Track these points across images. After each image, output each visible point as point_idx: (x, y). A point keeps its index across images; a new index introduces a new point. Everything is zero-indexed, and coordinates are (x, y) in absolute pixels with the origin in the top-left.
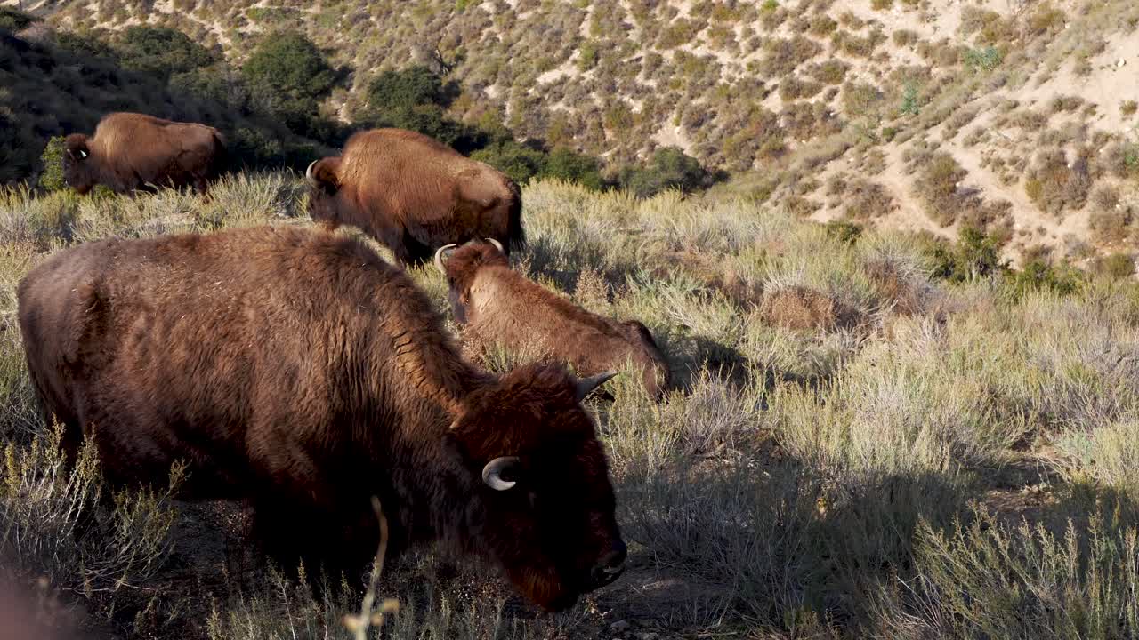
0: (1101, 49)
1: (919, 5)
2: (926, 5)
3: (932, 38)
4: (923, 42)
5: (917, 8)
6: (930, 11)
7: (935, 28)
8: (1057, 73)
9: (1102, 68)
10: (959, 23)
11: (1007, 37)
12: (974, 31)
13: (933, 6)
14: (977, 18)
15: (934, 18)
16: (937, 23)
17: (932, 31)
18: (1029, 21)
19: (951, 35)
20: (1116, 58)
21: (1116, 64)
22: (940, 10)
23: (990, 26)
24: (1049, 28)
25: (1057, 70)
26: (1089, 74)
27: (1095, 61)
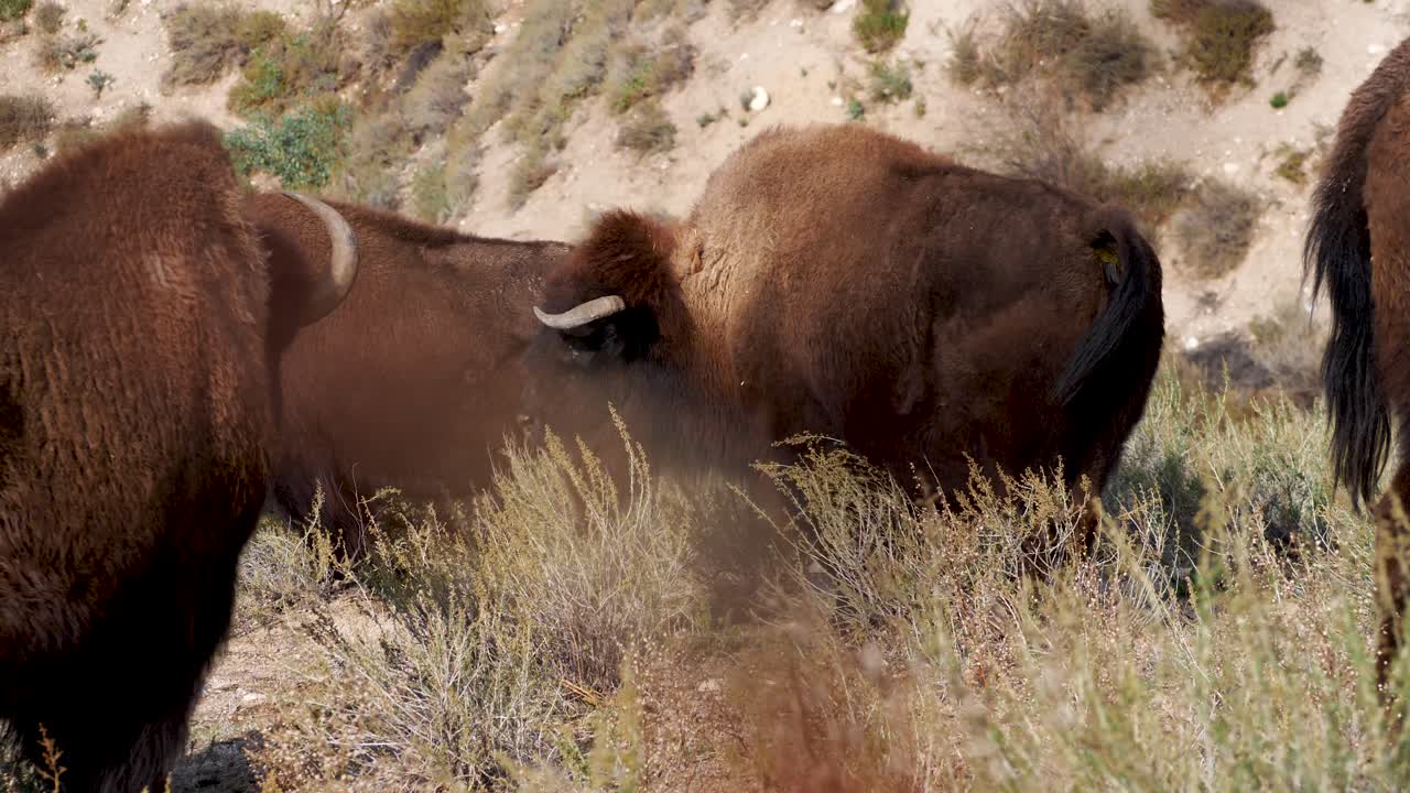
0: (680, 70)
1: (30, 20)
2: (52, 18)
3: (97, 111)
4: (70, 125)
5: (25, 32)
6: (68, 34)
7: (98, 83)
8: (566, 155)
9: (706, 122)
10: (165, 58)
11: (324, 79)
12: (216, 78)
13: (74, 17)
14: (224, 37)
15: (83, 53)
16: (103, 65)
17: (90, 93)
18: (381, 26)
19: (151, 95)
20: (741, 89)
21: (746, 105)
22: (96, 26)
23: (264, 57)
24: (449, 39)
25: (561, 145)
26: (672, 145)
27: (677, 106)
